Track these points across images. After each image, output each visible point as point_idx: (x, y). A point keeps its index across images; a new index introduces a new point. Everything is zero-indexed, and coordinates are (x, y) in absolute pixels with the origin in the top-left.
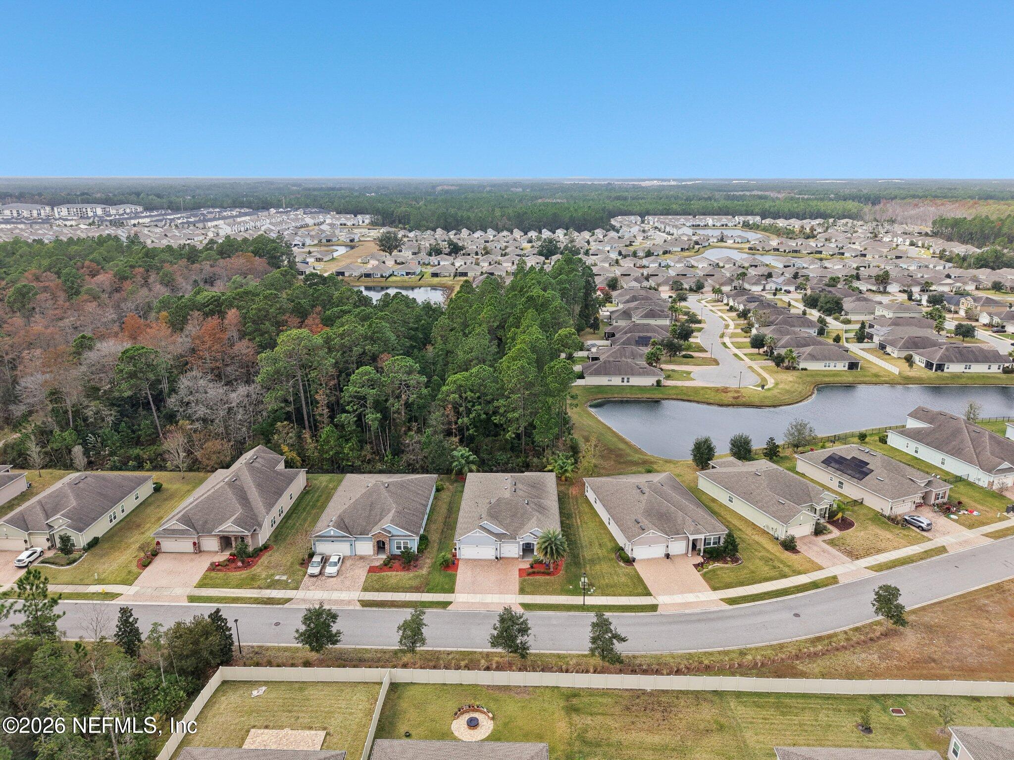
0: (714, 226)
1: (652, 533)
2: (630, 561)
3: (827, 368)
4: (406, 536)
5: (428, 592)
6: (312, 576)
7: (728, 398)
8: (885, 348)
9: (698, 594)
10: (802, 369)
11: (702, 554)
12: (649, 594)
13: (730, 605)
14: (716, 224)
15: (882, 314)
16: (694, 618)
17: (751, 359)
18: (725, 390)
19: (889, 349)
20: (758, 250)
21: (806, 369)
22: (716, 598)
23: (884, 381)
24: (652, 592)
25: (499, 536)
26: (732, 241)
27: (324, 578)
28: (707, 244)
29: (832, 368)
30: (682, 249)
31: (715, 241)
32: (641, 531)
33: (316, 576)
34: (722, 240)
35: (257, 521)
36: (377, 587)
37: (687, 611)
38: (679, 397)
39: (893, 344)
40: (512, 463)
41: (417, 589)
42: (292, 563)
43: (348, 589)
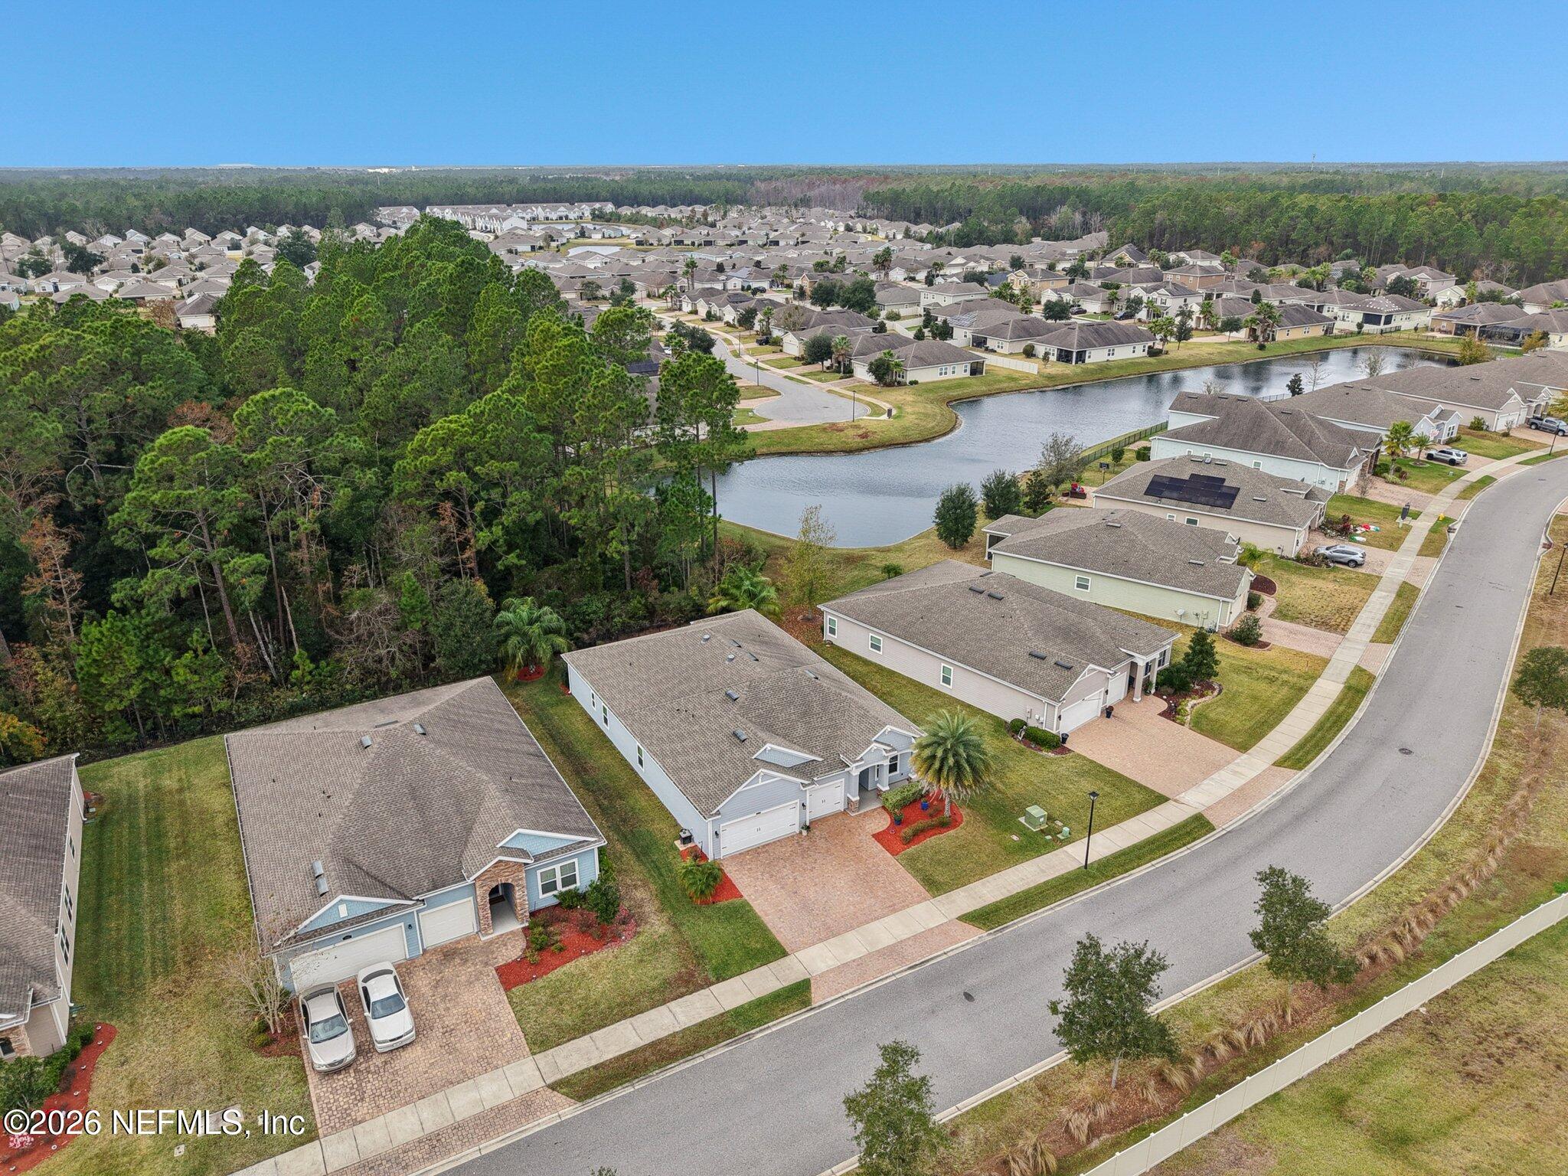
0: (547, 219)
1: (1091, 671)
2: (1057, 744)
3: (944, 377)
4: (568, 849)
5: (720, 979)
6: (337, 1070)
7: (851, 438)
8: (985, 342)
9: (1231, 766)
10: (912, 383)
11: (1153, 691)
12: (1161, 799)
13: (1300, 769)
14: (550, 217)
15: (934, 301)
16: (1284, 817)
17: (820, 380)
18: (835, 428)
19: (991, 343)
20: (652, 244)
21: (916, 382)
22: (1266, 766)
23: (1027, 385)
24: (1167, 794)
25: (804, 771)
26: (599, 236)
27: (378, 1061)
28: (565, 241)
29: (950, 376)
30: (533, 248)
31: (572, 236)
32: (1066, 673)
33: (349, 1066)
34: (583, 234)
35: (22, 962)
36: (567, 1020)
37: (1259, 807)
38: (773, 450)
39: (997, 332)
40: (620, 616)
41: (686, 983)
42: (226, 1055)
43: (487, 1064)
